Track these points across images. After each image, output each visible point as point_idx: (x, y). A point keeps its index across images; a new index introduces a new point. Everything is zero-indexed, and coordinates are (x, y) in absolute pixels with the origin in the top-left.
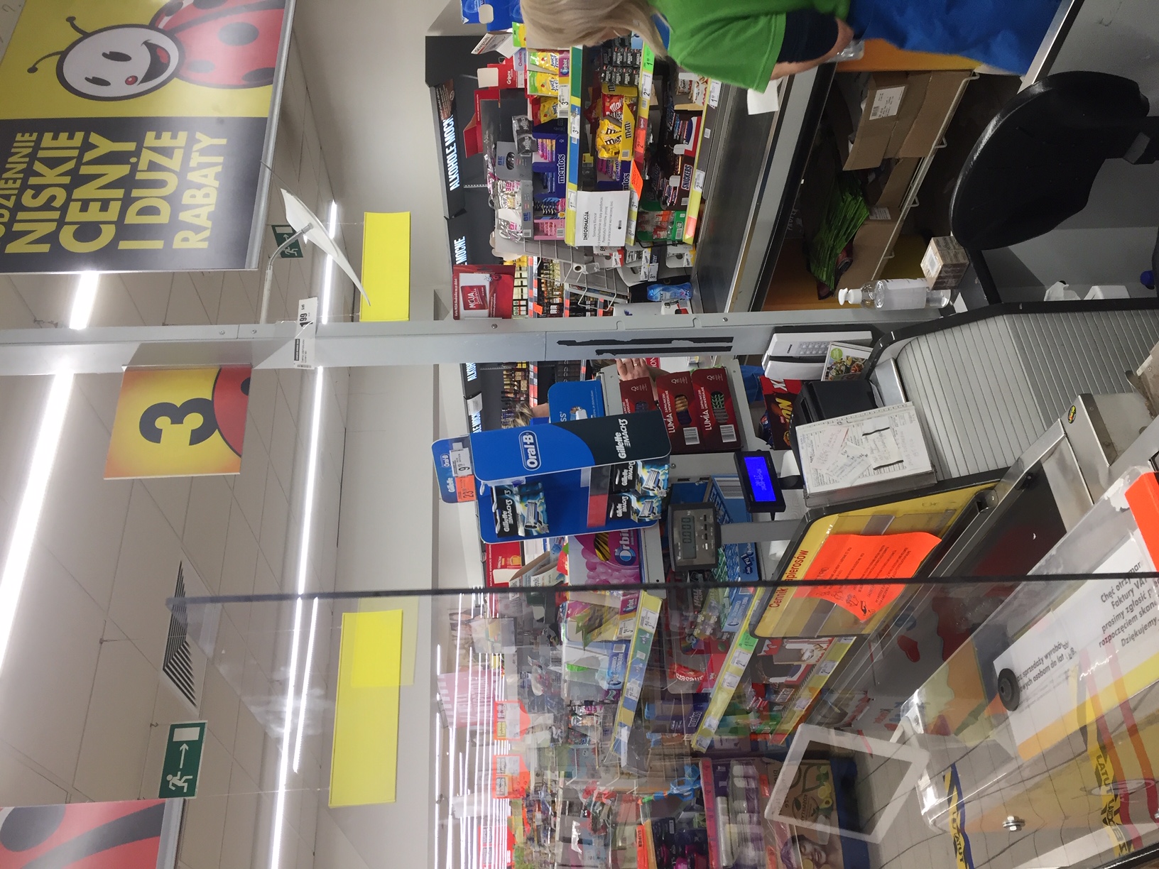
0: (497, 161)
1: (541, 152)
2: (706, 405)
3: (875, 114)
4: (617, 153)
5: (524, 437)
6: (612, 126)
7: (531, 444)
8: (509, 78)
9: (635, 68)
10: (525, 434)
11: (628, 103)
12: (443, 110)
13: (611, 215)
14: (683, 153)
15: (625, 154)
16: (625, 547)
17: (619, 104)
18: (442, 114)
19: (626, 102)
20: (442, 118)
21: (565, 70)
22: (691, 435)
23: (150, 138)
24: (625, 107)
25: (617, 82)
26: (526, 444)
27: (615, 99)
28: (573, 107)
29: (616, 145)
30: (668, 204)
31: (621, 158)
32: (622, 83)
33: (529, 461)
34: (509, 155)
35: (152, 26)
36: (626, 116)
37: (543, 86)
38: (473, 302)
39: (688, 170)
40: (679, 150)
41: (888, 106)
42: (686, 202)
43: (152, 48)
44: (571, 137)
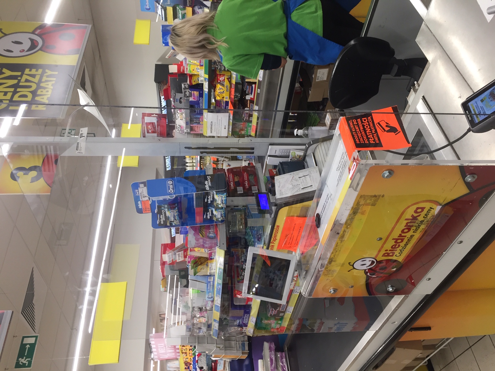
0: (175, 100)
1: (193, 97)
2: (246, 179)
3: (318, 79)
4: (223, 98)
5: (169, 182)
6: (221, 87)
7: (171, 184)
8: (182, 69)
10: (169, 181)
11: (227, 77)
12: (161, 92)
13: (221, 123)
14: (250, 99)
15: (226, 98)
16: (211, 233)
17: (223, 78)
18: (161, 94)
19: (226, 77)
20: (161, 96)
21: (202, 64)
22: (240, 190)
23: (27, 71)
24: (226, 79)
25: (223, 70)
26: (169, 184)
27: (222, 76)
28: (205, 79)
29: (223, 95)
30: (245, 120)
31: (225, 100)
33: (170, 190)
34: (181, 98)
35: (33, 33)
36: (226, 83)
37: (193, 70)
38: (150, 130)
39: (252, 106)
40: (248, 97)
41: (323, 76)
42: (252, 119)
43: (32, 40)
44: (205, 91)
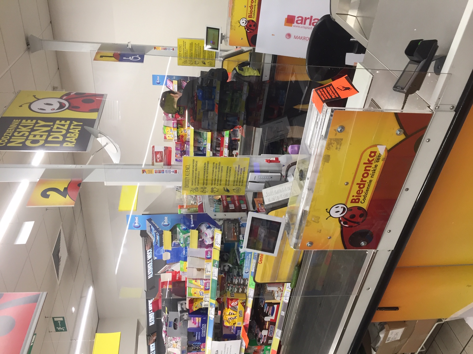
0: (168, 324)
1: (192, 321)
3: (388, 340)
4: (234, 324)
6: (232, 312)
8: (177, 277)
9: (245, 285)
11: (241, 302)
12: (147, 246)
13: (230, 352)
14: (270, 320)
15: (239, 324)
17: (236, 303)
18: (146, 248)
19: (240, 302)
21: (208, 288)
24: (239, 304)
25: (235, 292)
27: (234, 300)
28: (211, 304)
29: (234, 320)
30: (261, 343)
31: (236, 325)
32: (238, 292)
36: (240, 307)
37: (195, 293)
39: (272, 328)
40: (267, 319)
41: (396, 336)
42: (271, 342)
44: (210, 317)
